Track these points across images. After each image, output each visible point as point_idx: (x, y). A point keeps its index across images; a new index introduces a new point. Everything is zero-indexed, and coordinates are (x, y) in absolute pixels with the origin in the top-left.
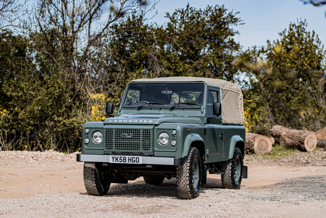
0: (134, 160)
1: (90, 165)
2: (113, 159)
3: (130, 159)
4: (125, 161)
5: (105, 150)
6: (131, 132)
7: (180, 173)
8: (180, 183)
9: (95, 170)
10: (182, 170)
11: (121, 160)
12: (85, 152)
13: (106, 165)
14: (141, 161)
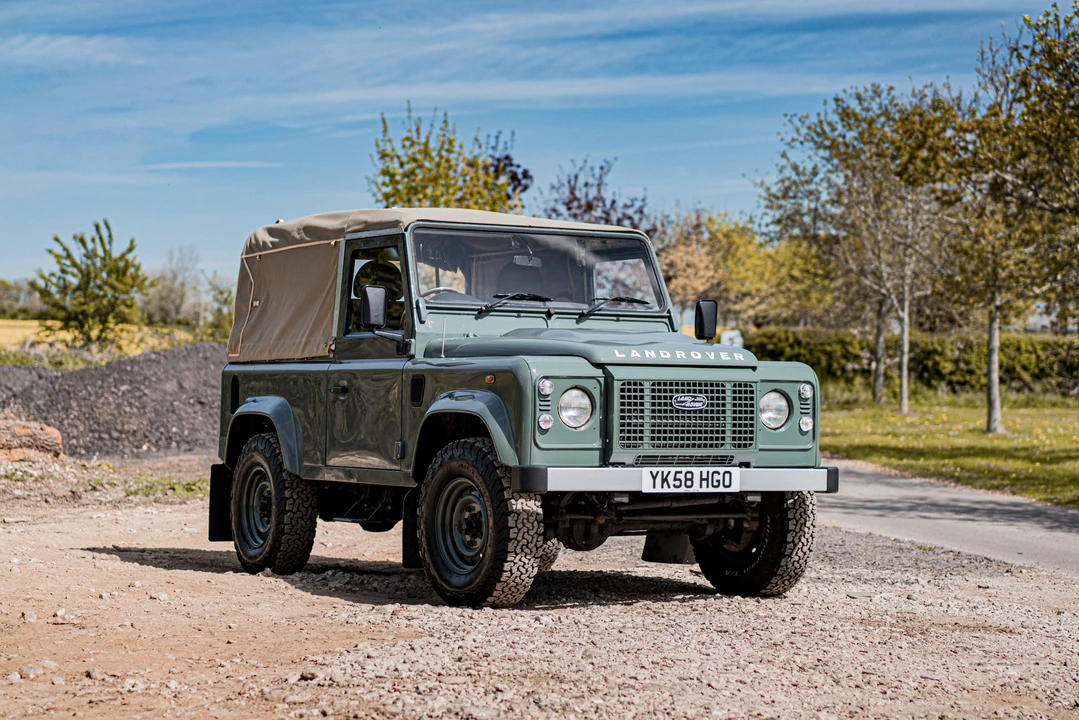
0: (718, 481)
2: (654, 478)
3: (704, 476)
4: (689, 483)
5: (620, 450)
6: (700, 391)
11: (677, 483)
12: (537, 459)
13: (625, 500)
14: (738, 481)
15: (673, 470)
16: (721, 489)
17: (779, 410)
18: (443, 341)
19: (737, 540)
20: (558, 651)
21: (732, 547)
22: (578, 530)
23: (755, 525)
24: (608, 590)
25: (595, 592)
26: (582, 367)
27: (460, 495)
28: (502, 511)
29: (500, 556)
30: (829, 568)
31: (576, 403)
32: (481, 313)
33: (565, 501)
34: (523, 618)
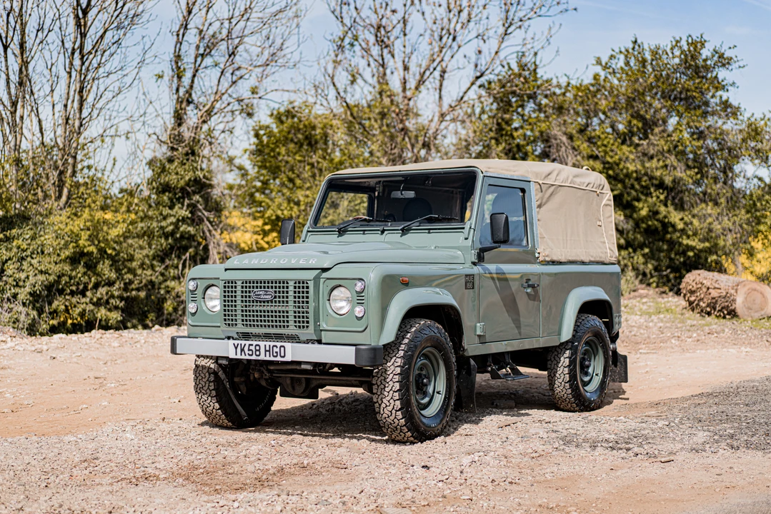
0: (277, 352)
1: (206, 361)
2: (236, 348)
3: (268, 349)
4: (258, 353)
5: (224, 327)
6: (269, 287)
7: (379, 383)
8: (380, 405)
9: (215, 373)
10: (384, 374)
11: (250, 353)
14: (290, 353)
15: (248, 342)
16: (279, 359)
32: (340, 233)
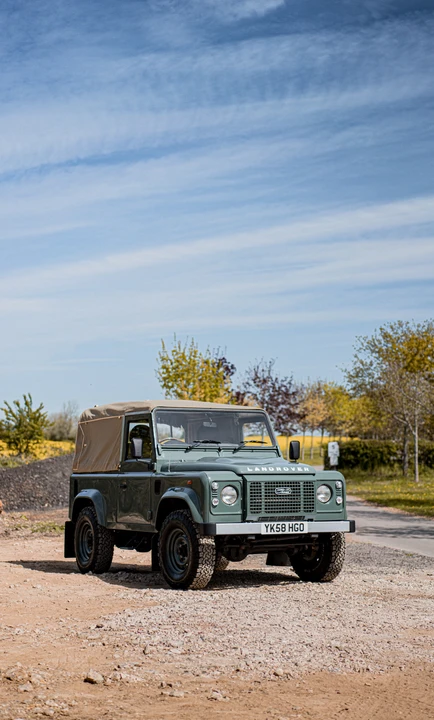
0: (297, 528)
2: (267, 528)
3: (291, 526)
4: (283, 530)
5: (249, 514)
6: (288, 486)
11: (278, 530)
12: (211, 520)
13: (254, 538)
14: (307, 528)
15: (276, 523)
16: (299, 532)
17: (326, 494)
18: (169, 464)
19: (309, 555)
20: (217, 612)
21: (307, 559)
22: (233, 552)
23: (317, 548)
24: (249, 579)
25: (243, 581)
26: (231, 476)
27: (177, 537)
28: (196, 544)
29: (195, 566)
30: (358, 566)
31: (229, 493)
32: (187, 450)
33: (226, 539)
34: (205, 595)
